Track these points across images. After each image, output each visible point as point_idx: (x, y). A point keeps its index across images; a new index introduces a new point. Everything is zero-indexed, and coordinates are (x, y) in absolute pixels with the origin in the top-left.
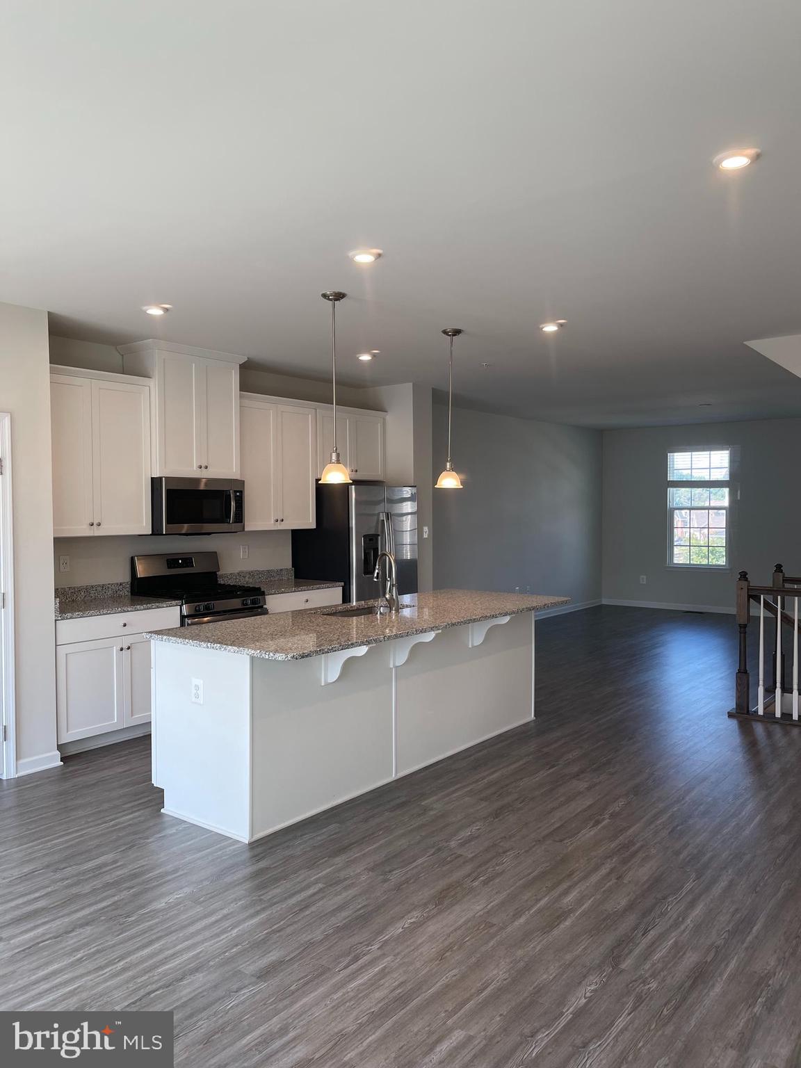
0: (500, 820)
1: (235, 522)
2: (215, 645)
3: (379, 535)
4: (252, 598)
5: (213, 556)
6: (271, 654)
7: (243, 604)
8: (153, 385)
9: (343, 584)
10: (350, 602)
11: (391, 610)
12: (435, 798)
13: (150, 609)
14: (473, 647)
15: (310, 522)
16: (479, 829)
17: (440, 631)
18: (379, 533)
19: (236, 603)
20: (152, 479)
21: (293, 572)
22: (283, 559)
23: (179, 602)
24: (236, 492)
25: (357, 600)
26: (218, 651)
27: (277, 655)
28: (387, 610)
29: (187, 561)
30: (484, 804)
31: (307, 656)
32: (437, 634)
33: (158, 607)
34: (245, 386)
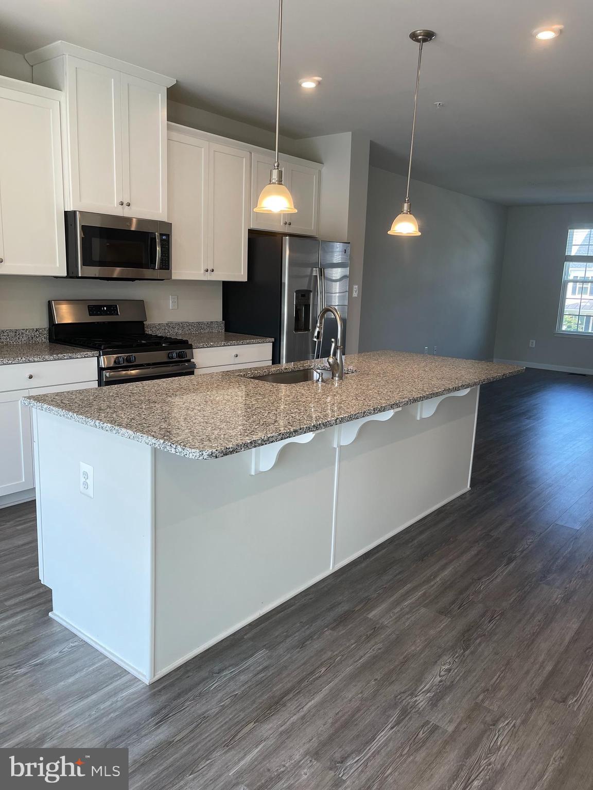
0: (472, 653)
1: (161, 268)
2: (105, 424)
3: (311, 291)
4: (178, 351)
5: (140, 305)
6: (179, 448)
7: (169, 357)
8: (63, 97)
9: (273, 340)
10: (279, 363)
11: (333, 375)
12: (383, 606)
13: (61, 359)
14: (422, 419)
15: (241, 275)
16: (449, 670)
17: (400, 409)
18: (311, 290)
19: (160, 356)
20: (66, 212)
21: (223, 326)
22: (214, 312)
23: (96, 353)
24: (161, 235)
25: (288, 361)
26: (109, 433)
27: (188, 451)
28: (327, 375)
29: (112, 308)
30: (446, 621)
31: (231, 452)
32: (396, 413)
33: (71, 358)
34: (173, 117)
